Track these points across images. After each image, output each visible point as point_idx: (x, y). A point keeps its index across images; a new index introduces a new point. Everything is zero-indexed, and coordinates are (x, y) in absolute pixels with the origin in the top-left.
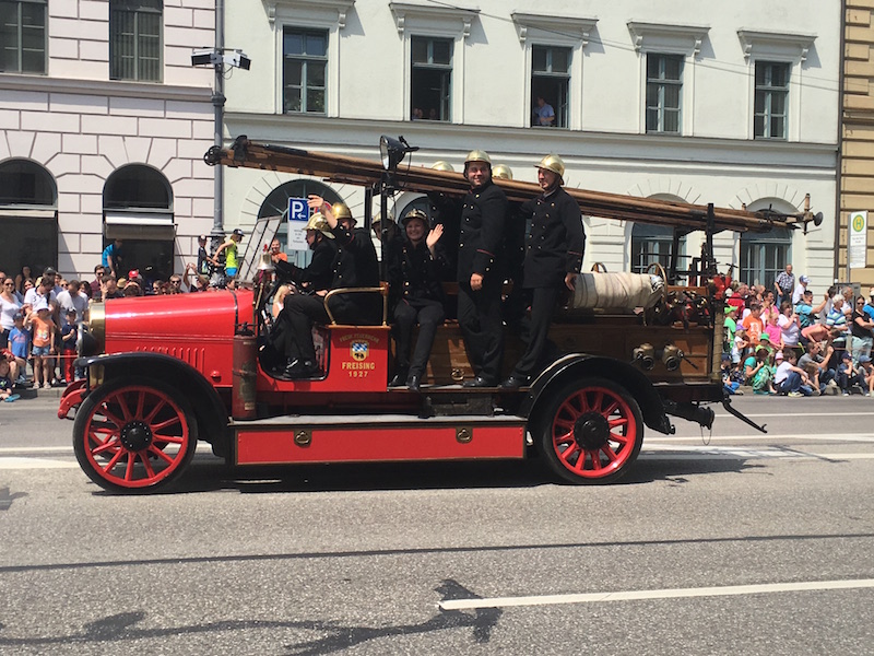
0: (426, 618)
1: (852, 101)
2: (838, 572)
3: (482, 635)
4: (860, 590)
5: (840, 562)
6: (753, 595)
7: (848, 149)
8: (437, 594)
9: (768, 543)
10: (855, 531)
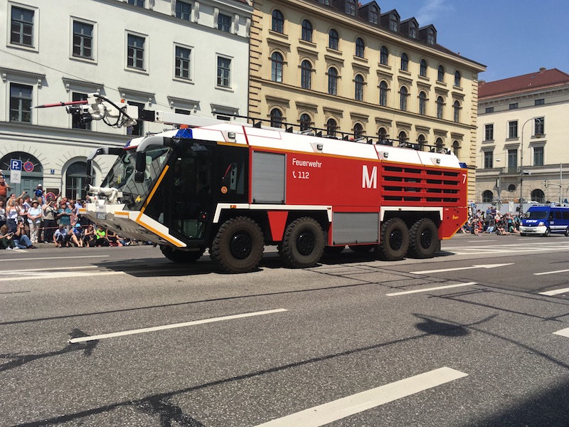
0: (62, 348)
2: (239, 311)
3: (88, 353)
4: (246, 317)
5: (239, 308)
6: (206, 324)
8: (69, 336)
9: (214, 302)
10: (247, 295)
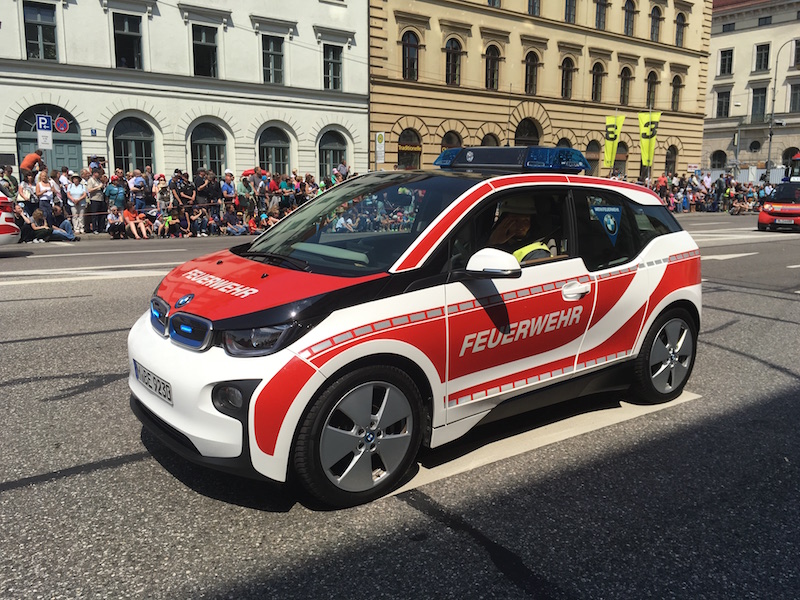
1: (375, 71)
7: (374, 98)
